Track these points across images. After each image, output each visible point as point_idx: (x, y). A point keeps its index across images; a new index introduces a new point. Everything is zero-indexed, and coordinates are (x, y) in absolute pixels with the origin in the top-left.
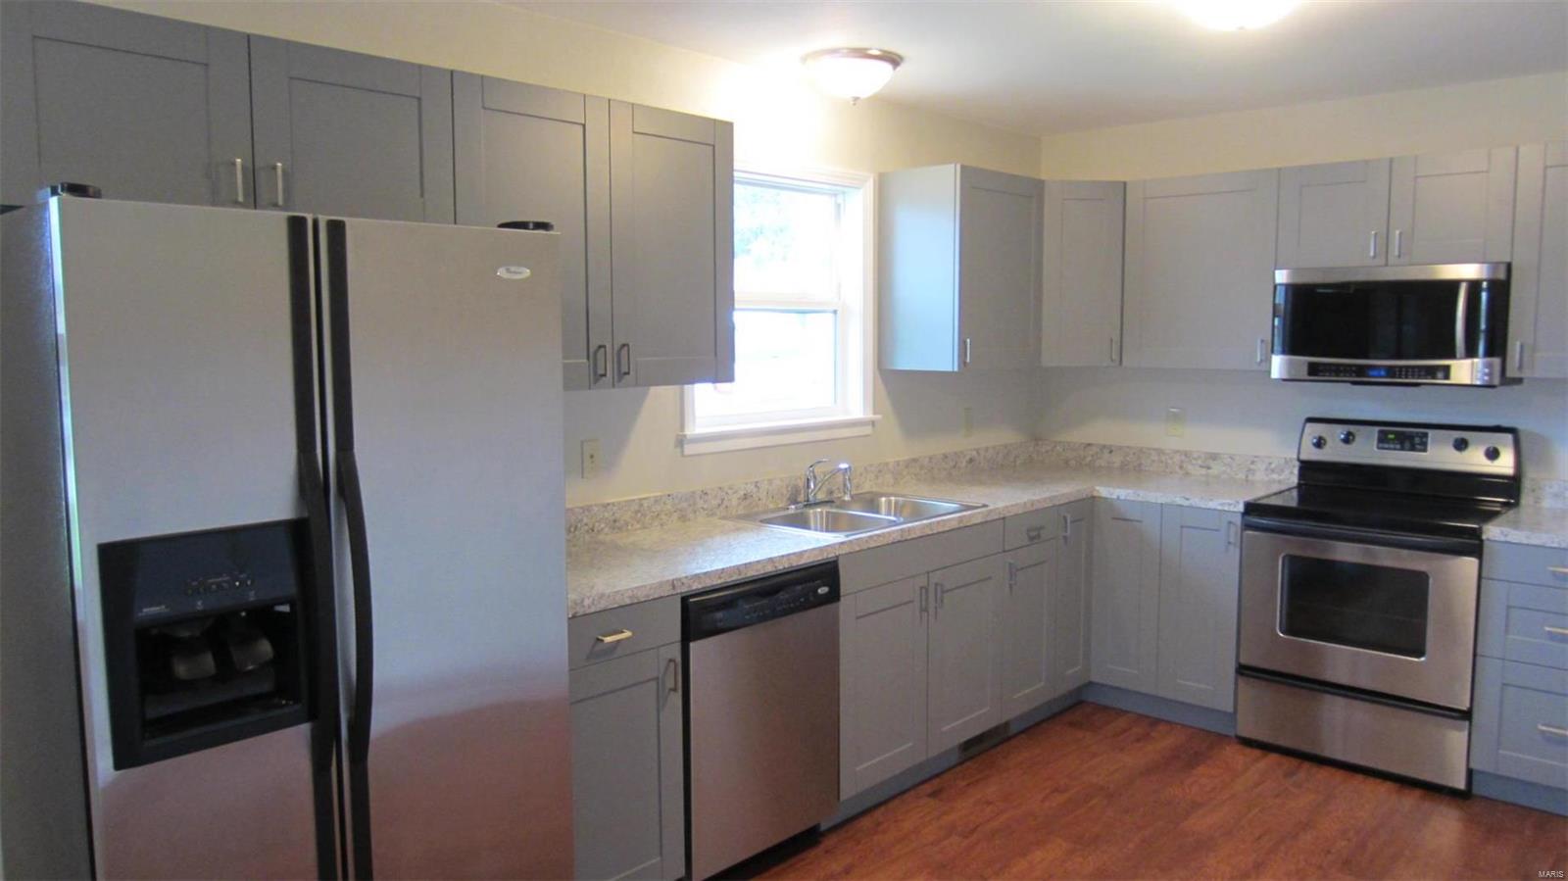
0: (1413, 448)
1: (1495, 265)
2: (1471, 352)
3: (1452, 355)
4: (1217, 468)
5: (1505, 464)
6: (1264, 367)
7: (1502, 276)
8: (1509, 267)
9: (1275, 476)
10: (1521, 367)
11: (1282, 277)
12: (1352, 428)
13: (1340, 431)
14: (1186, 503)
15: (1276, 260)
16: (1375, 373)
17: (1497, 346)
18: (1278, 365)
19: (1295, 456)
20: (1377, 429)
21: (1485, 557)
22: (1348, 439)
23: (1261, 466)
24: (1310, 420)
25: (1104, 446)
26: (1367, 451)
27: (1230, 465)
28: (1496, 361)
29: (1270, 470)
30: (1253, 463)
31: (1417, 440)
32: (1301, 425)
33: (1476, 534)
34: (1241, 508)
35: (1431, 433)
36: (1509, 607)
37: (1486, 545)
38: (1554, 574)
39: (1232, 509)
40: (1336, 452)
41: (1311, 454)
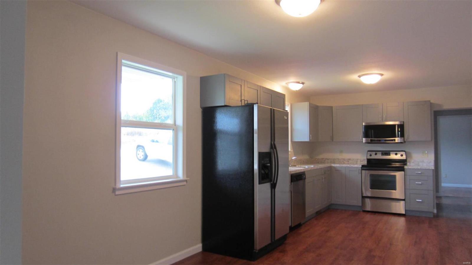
0: (388, 155)
1: (400, 122)
2: (398, 137)
3: (395, 137)
4: (350, 162)
5: (404, 157)
6: (361, 141)
7: (402, 123)
8: (404, 122)
9: (362, 162)
10: (407, 139)
11: (364, 124)
12: (376, 152)
13: (374, 153)
14: (350, 166)
15: (363, 121)
16: (382, 141)
17: (402, 135)
18: (364, 140)
19: (366, 158)
20: (381, 152)
21: (405, 171)
22: (376, 154)
23: (359, 161)
24: (368, 151)
25: (326, 159)
26: (379, 156)
27: (353, 161)
28: (403, 138)
29: (361, 161)
30: (357, 160)
31: (388, 154)
32: (367, 152)
33: (403, 167)
34: (361, 166)
35: (391, 152)
36: (410, 180)
37: (405, 169)
38: (417, 173)
39: (359, 166)
40: (374, 157)
41: (369, 157)
